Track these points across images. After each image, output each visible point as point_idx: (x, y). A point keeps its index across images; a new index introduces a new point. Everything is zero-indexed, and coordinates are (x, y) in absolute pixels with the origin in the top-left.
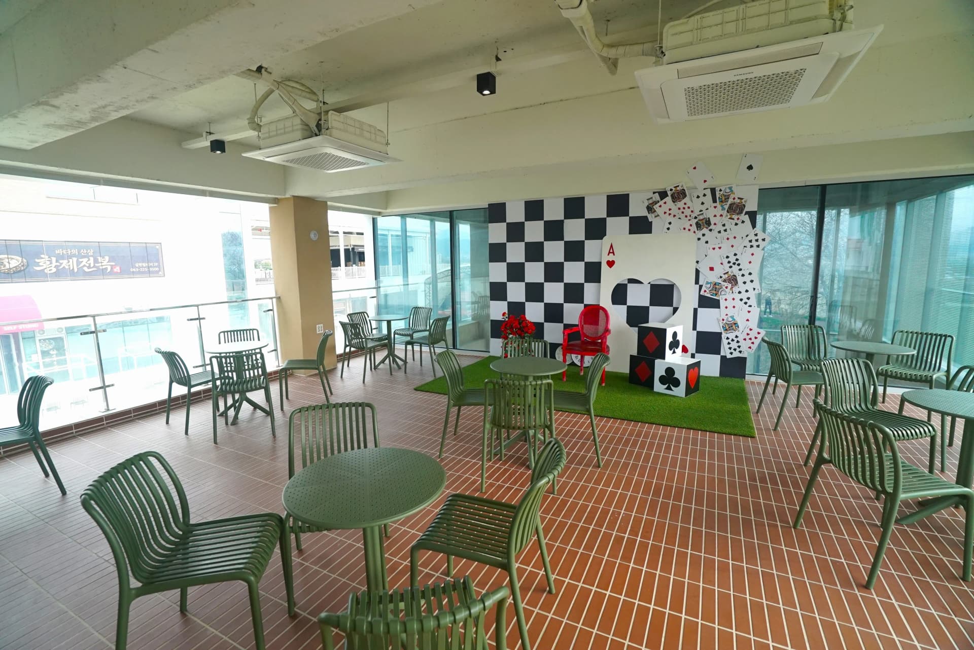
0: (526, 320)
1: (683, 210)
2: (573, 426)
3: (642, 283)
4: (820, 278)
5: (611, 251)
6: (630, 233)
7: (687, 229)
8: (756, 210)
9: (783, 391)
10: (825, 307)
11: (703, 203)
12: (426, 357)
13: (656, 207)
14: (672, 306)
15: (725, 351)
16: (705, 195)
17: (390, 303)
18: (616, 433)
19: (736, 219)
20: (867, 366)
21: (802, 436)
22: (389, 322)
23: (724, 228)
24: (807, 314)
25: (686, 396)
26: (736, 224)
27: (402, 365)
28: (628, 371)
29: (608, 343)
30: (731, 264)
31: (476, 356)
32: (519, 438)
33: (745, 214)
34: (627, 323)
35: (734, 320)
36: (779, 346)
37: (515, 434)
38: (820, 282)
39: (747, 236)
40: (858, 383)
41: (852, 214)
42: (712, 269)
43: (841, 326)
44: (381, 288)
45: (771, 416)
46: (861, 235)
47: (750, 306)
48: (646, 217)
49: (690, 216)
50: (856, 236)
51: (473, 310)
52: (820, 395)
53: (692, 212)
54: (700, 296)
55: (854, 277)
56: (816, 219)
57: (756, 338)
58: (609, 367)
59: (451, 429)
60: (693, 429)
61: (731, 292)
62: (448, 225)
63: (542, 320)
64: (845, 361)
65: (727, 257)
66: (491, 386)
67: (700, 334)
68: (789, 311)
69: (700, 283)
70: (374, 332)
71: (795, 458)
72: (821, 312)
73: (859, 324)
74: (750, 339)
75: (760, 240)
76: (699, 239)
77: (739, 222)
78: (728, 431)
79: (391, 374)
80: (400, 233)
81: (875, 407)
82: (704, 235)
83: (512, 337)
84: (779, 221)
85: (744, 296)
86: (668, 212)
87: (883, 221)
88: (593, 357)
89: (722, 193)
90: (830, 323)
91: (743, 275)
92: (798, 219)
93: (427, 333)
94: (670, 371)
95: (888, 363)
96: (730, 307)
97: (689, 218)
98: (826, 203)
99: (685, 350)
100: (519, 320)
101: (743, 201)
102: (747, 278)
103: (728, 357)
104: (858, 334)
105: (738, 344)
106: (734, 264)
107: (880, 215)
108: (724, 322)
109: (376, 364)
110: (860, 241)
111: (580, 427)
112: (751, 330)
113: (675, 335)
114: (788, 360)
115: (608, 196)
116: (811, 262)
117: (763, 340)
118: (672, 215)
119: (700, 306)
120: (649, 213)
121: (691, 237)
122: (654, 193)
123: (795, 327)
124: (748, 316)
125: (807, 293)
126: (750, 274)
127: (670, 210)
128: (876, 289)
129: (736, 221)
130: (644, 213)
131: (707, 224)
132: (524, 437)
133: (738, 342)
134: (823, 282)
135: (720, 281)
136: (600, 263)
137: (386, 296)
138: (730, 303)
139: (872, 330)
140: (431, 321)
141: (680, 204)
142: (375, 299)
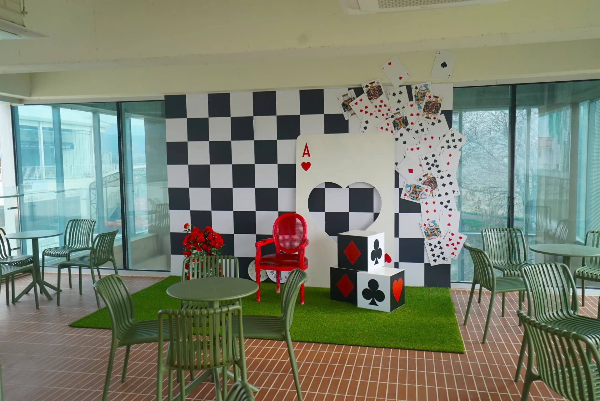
0: (213, 232)
1: (380, 108)
2: (270, 356)
3: (339, 187)
4: (515, 177)
5: (306, 152)
6: (326, 132)
7: (384, 129)
8: (452, 109)
9: (488, 299)
10: (522, 207)
11: (399, 101)
12: (87, 281)
13: (352, 104)
14: (373, 212)
15: (429, 258)
16: (401, 93)
17: (39, 213)
18: (318, 360)
19: (432, 118)
20: (565, 270)
21: (510, 347)
22: (35, 241)
23: (422, 128)
24: (506, 215)
25: (392, 310)
26: (433, 124)
27: (54, 295)
28: (329, 286)
29: (306, 255)
30: (430, 166)
31: (153, 277)
32: (204, 379)
33: (441, 114)
34: (326, 231)
35: (436, 224)
36: (481, 252)
37: (198, 374)
38: (515, 181)
39: (444, 136)
40: (557, 286)
41: (541, 113)
42: (411, 171)
43: (538, 227)
44: (25, 196)
45: (478, 327)
46: (550, 133)
47: (451, 210)
48: (342, 115)
49: (387, 114)
50: (546, 134)
51: (150, 221)
52: (523, 301)
53: (389, 110)
54: (400, 199)
55: (546, 177)
56: (508, 117)
57: (458, 243)
58: (308, 283)
59: (116, 375)
60: (401, 349)
61: (431, 195)
62: (115, 118)
63: (232, 232)
64: (544, 266)
65: (426, 158)
66: (166, 317)
67: (402, 241)
68: (488, 212)
69: (400, 187)
70: (14, 253)
71: (505, 374)
72: (519, 212)
73: (554, 224)
74: (453, 244)
75: (457, 141)
76: (397, 139)
77: (436, 121)
78: (437, 347)
79: (38, 308)
80: (52, 126)
81: (576, 313)
82: (401, 135)
83: (197, 253)
84: (475, 119)
85: (444, 199)
86: (365, 110)
87: (569, 120)
88: (290, 272)
89: (417, 90)
90: (527, 223)
91: (442, 177)
92: (493, 117)
93: (89, 252)
94: (373, 283)
95: (583, 265)
96: (431, 211)
97: (386, 116)
98: (517, 103)
99: (388, 259)
100: (204, 232)
101: (439, 99)
102: (446, 180)
103: (432, 265)
104: (555, 234)
105: (441, 251)
106: (433, 165)
107: (566, 113)
108: (426, 227)
109: (16, 296)
110: (550, 139)
111: (278, 357)
112: (453, 235)
113: (376, 243)
114: (489, 265)
115: (301, 91)
116: (506, 161)
117: (465, 246)
118: (369, 114)
119: (400, 211)
120: (345, 111)
121: (388, 137)
122: (350, 89)
123: (495, 230)
124: (449, 220)
125: (504, 192)
126: (449, 176)
127: (366, 107)
128: (567, 187)
129: (432, 120)
130: (339, 110)
131: (404, 123)
132: (210, 375)
133: (441, 248)
134: (519, 182)
135: (419, 183)
136: (294, 166)
137: (32, 206)
138: (431, 207)
139: (566, 230)
140: (95, 235)
141: (377, 102)
142: (17, 210)
